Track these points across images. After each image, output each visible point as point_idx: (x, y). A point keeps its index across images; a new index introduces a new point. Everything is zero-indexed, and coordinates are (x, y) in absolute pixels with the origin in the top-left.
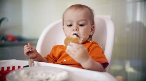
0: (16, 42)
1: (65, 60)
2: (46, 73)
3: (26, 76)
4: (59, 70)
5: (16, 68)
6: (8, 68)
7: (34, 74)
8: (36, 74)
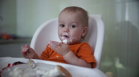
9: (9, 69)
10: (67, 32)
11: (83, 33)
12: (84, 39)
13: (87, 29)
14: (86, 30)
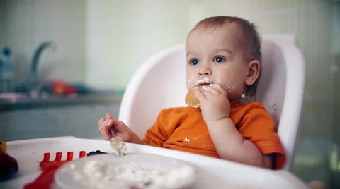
0: (73, 96)
1: (186, 140)
2: (143, 169)
3: (98, 175)
4: (174, 162)
5: (76, 156)
6: (59, 155)
7: (117, 170)
8: (121, 171)
9: (72, 165)
10: (207, 74)
11: (249, 76)
12: (254, 93)
13: (259, 67)
14: (254, 68)
